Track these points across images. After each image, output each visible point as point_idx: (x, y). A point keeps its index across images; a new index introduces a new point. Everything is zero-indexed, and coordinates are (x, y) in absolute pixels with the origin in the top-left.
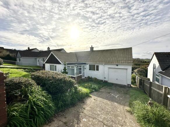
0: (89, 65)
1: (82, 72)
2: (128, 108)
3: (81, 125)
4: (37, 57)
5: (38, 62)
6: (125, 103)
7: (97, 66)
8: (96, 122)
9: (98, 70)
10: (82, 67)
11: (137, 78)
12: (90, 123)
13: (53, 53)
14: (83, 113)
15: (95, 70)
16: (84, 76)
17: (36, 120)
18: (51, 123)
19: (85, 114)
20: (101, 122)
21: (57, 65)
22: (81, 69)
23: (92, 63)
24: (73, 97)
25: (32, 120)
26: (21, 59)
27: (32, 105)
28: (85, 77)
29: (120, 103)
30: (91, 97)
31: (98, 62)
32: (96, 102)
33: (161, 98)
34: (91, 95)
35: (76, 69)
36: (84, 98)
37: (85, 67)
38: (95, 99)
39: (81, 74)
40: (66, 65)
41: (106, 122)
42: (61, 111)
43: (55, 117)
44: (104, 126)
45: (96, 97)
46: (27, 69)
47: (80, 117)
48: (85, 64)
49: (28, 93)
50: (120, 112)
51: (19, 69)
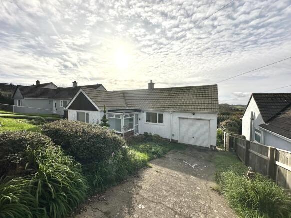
0: (147, 113)
1: (134, 125)
2: (214, 185)
3: (136, 216)
4: (52, 98)
5: (55, 108)
6: (208, 176)
7: (159, 114)
8: (162, 210)
9: (162, 122)
10: (134, 117)
11: (224, 135)
12: (151, 212)
13: (83, 92)
14: (137, 194)
15: (156, 122)
16: (138, 132)
17: (53, 209)
18: (80, 213)
19: (142, 196)
20: (170, 208)
21: (91, 113)
22: (132, 119)
23: (152, 110)
24: (119, 168)
25: (45, 209)
26: (23, 101)
27: (45, 181)
28: (140, 134)
29: (199, 177)
30: (151, 167)
31: (161, 108)
32: (159, 175)
33: (265, 166)
34: (151, 165)
35: (125, 119)
36: (138, 169)
37: (139, 117)
38: (158, 170)
39: (133, 129)
40: (107, 112)
41: (179, 209)
42: (99, 192)
43: (88, 203)
44: (176, 216)
45: (159, 168)
46: (34, 118)
47: (133, 202)
48: (140, 111)
49: (37, 159)
50: (202, 190)
51: (19, 120)
